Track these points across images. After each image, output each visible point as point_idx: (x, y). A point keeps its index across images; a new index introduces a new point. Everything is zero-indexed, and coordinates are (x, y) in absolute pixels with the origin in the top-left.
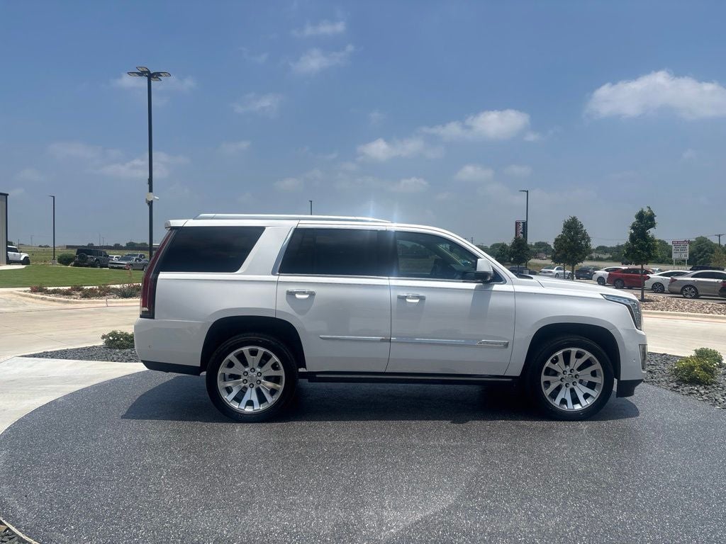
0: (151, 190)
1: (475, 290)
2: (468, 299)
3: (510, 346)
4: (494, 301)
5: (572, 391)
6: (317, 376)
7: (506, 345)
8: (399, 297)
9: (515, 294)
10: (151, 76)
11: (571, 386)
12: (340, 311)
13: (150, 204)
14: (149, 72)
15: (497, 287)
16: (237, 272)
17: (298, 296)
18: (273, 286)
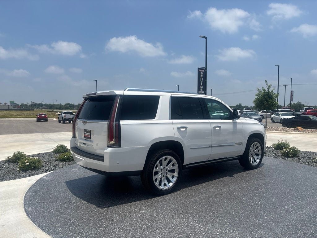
3: (242, 144)
6: (187, 166)
8: (214, 127)
12: (197, 135)
16: (155, 119)
17: (182, 129)
18: (171, 125)
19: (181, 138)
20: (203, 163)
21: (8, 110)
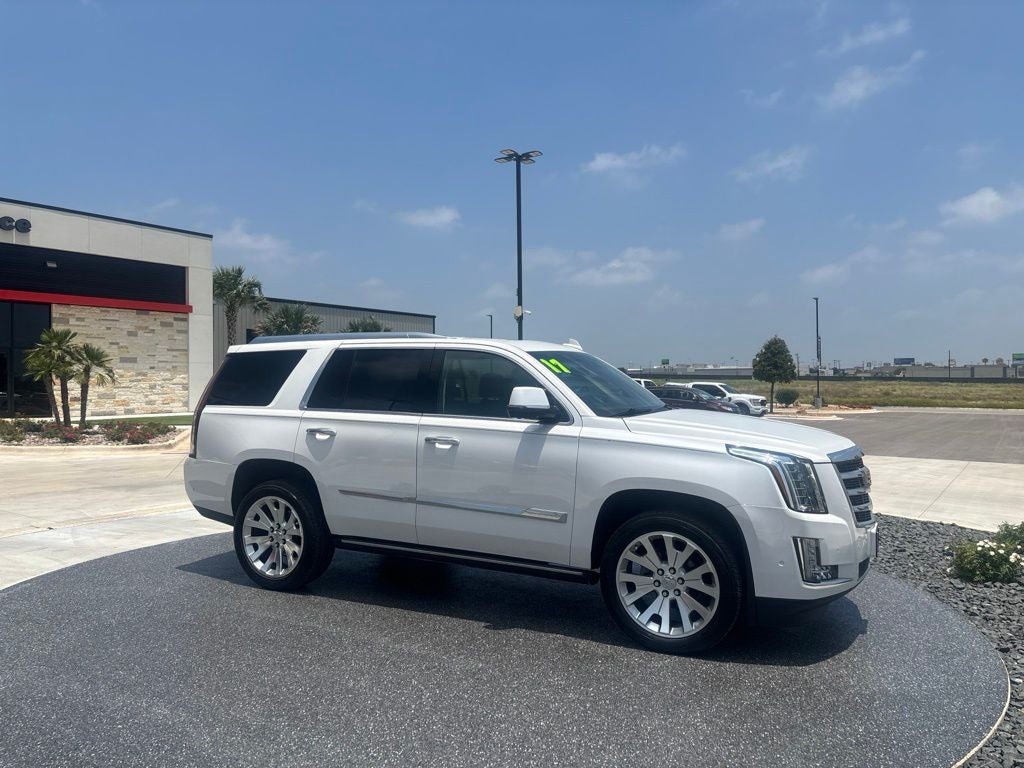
0: (520, 303)
1: (524, 432)
2: (514, 445)
3: (569, 519)
4: (550, 450)
5: (674, 605)
7: (563, 519)
8: (428, 440)
9: (580, 440)
10: (520, 159)
11: (672, 595)
13: (520, 320)
14: (516, 154)
15: (558, 429)
16: (270, 405)
17: (318, 436)
18: (296, 424)
19: (312, 459)
20: (407, 549)
21: (1004, 380)
